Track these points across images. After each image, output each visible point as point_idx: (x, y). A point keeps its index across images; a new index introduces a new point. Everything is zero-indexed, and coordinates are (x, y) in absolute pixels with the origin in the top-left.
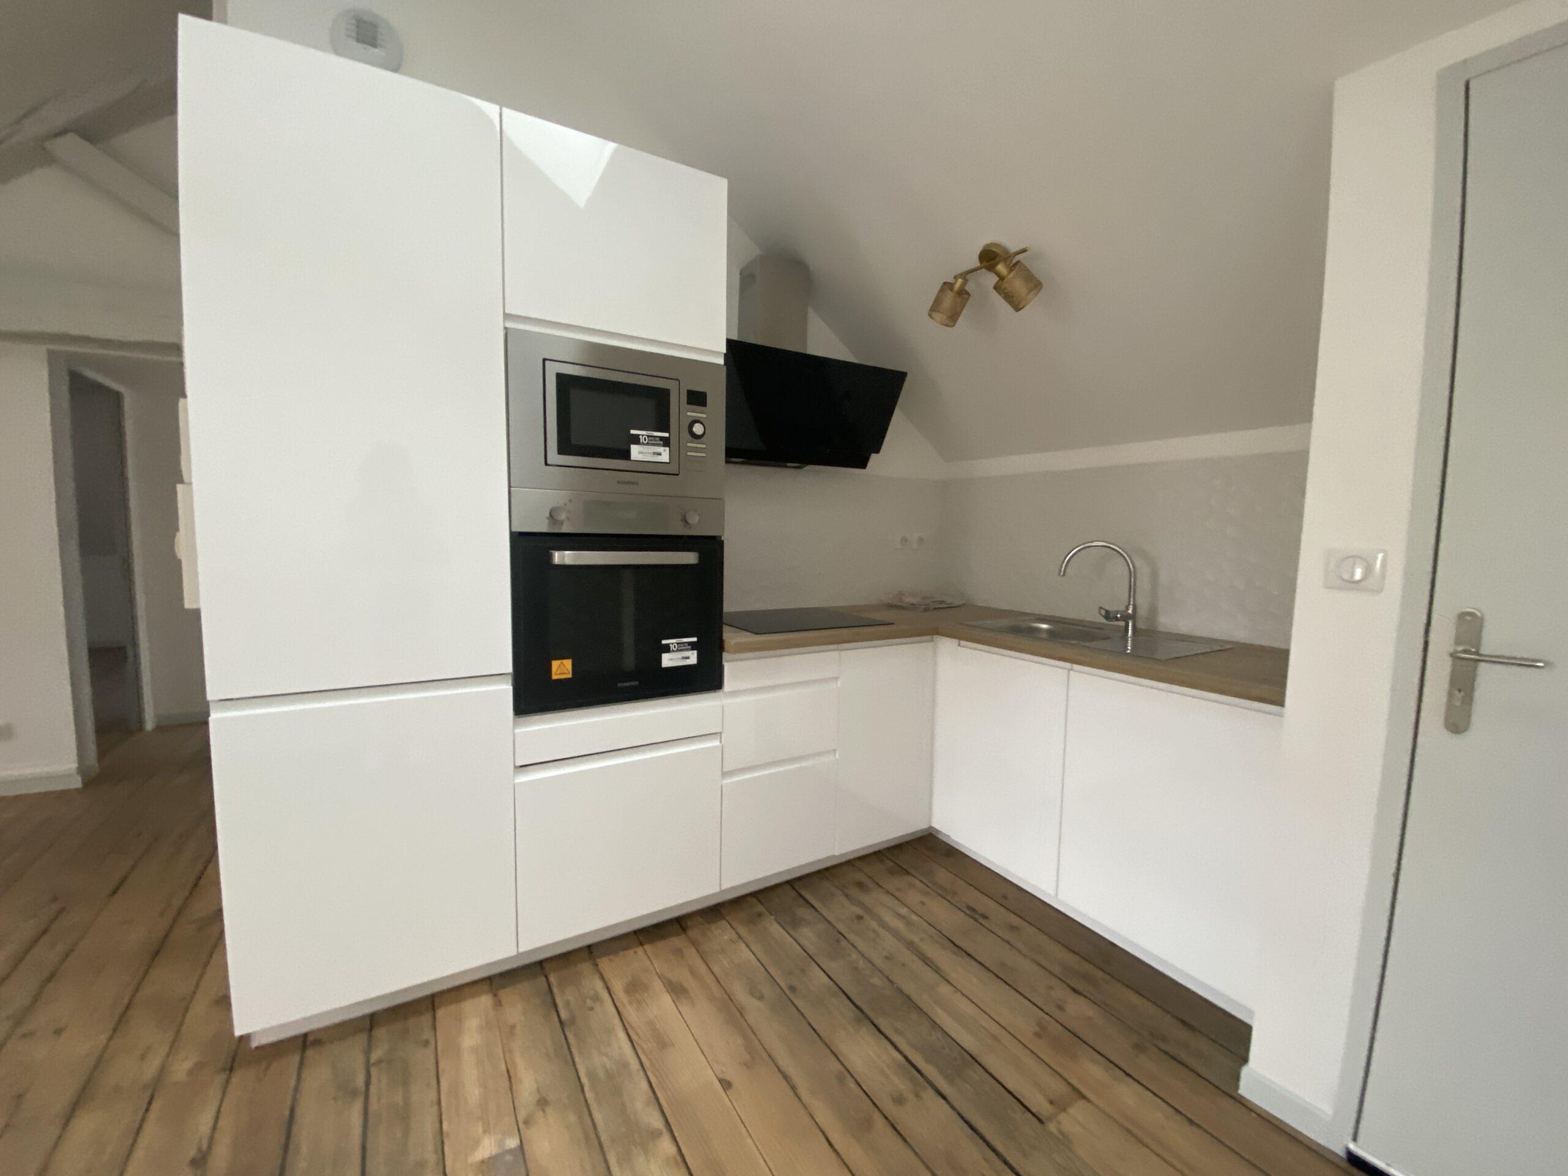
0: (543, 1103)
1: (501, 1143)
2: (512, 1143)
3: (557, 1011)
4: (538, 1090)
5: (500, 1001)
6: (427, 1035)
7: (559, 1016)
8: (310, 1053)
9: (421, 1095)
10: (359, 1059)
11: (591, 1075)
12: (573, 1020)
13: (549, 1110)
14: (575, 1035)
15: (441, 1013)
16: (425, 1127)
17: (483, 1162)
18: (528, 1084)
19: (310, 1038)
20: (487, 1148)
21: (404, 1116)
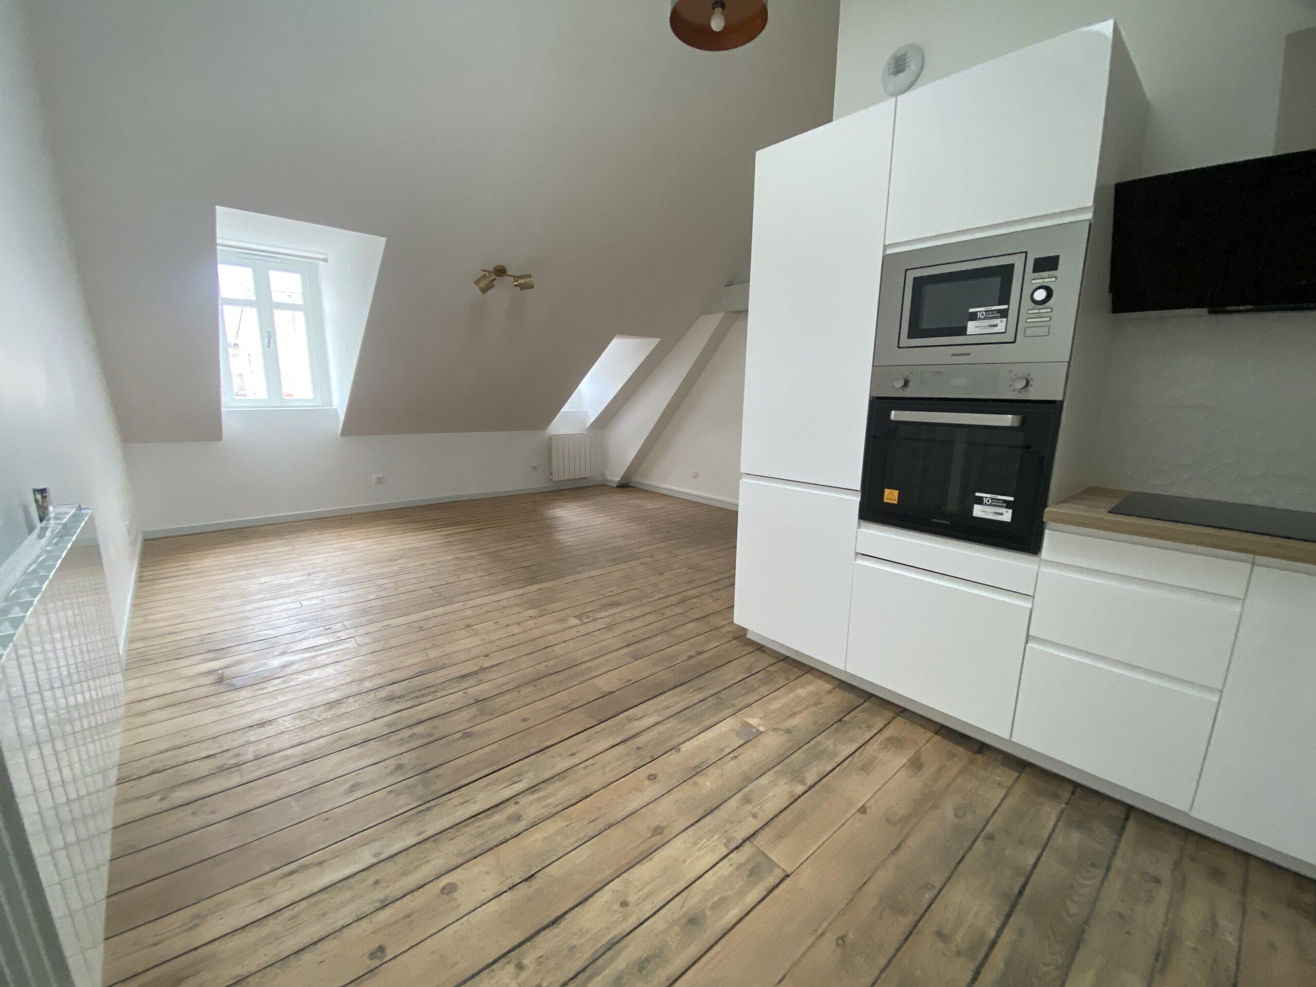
0: (788, 731)
1: (759, 725)
2: (762, 729)
3: (846, 715)
4: (793, 727)
5: (831, 692)
6: (793, 678)
7: (844, 717)
8: (757, 652)
9: (763, 690)
10: (766, 664)
11: (818, 743)
12: (846, 724)
13: (786, 735)
14: (837, 728)
15: (808, 675)
16: (751, 698)
17: (747, 723)
18: (794, 722)
19: (763, 648)
20: (754, 721)
21: (752, 690)
